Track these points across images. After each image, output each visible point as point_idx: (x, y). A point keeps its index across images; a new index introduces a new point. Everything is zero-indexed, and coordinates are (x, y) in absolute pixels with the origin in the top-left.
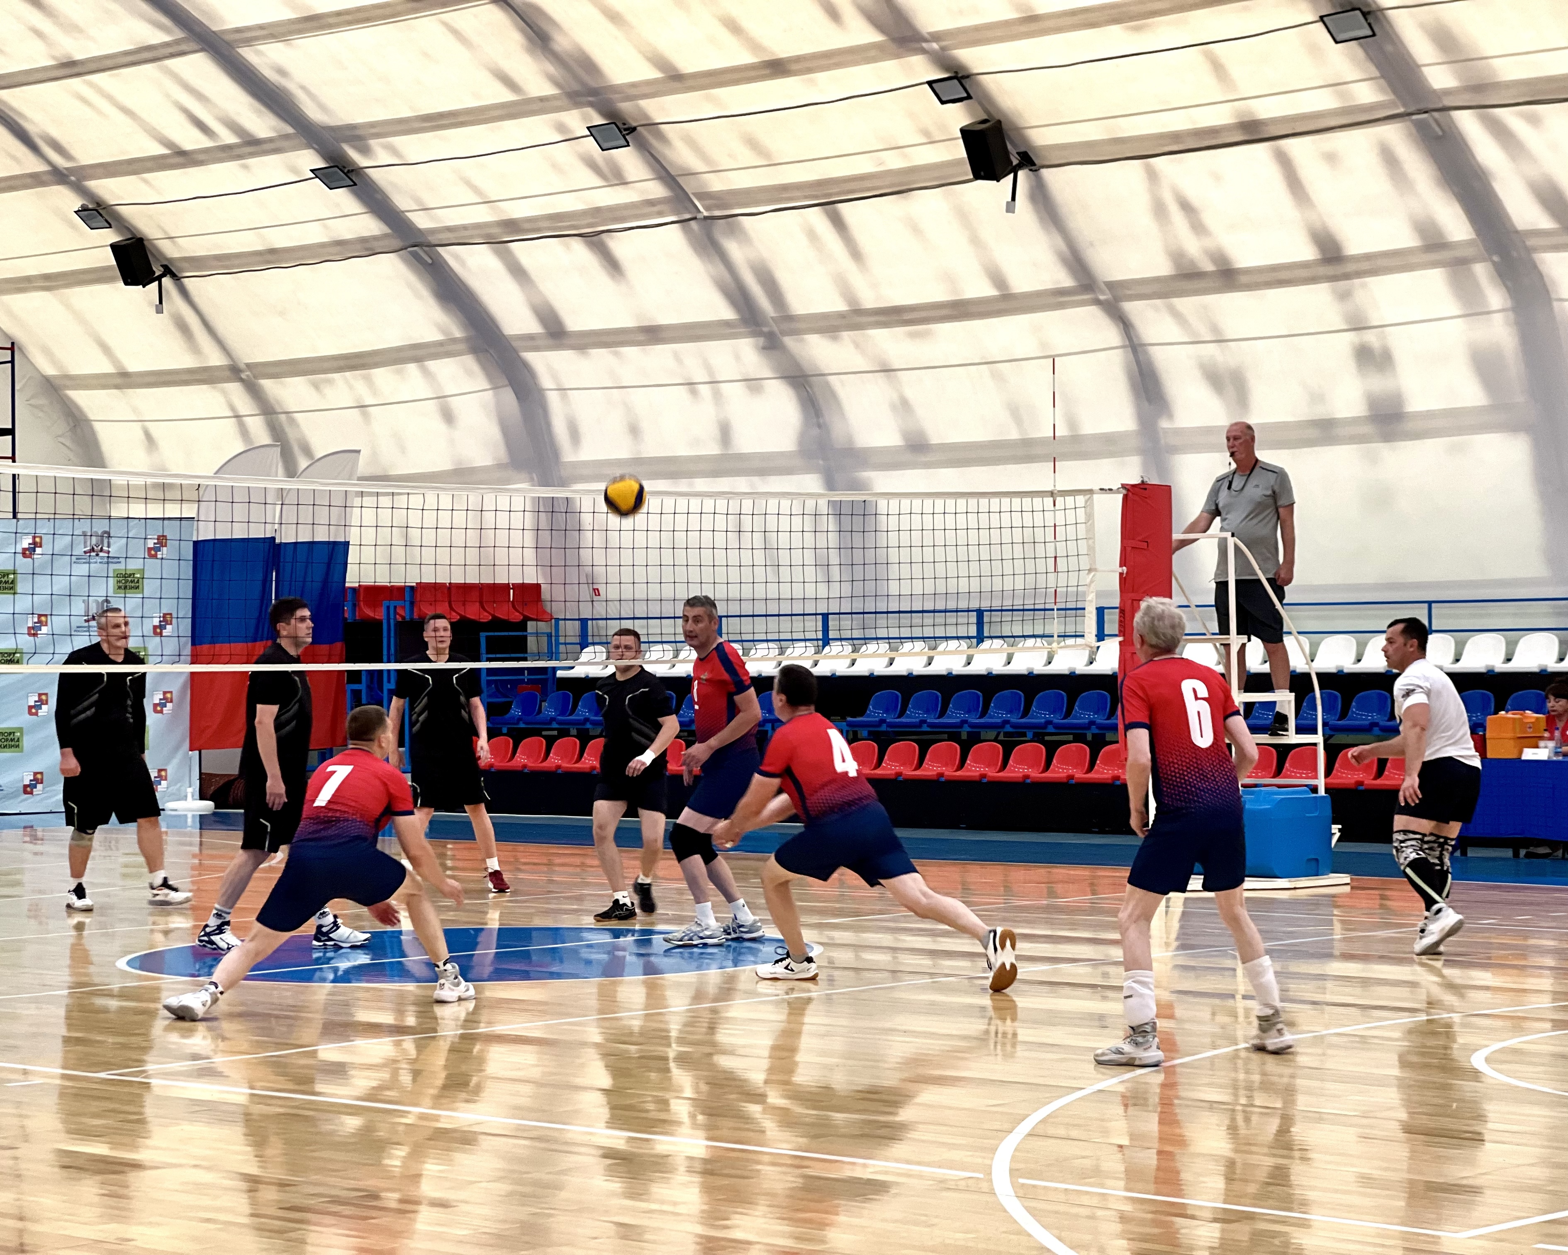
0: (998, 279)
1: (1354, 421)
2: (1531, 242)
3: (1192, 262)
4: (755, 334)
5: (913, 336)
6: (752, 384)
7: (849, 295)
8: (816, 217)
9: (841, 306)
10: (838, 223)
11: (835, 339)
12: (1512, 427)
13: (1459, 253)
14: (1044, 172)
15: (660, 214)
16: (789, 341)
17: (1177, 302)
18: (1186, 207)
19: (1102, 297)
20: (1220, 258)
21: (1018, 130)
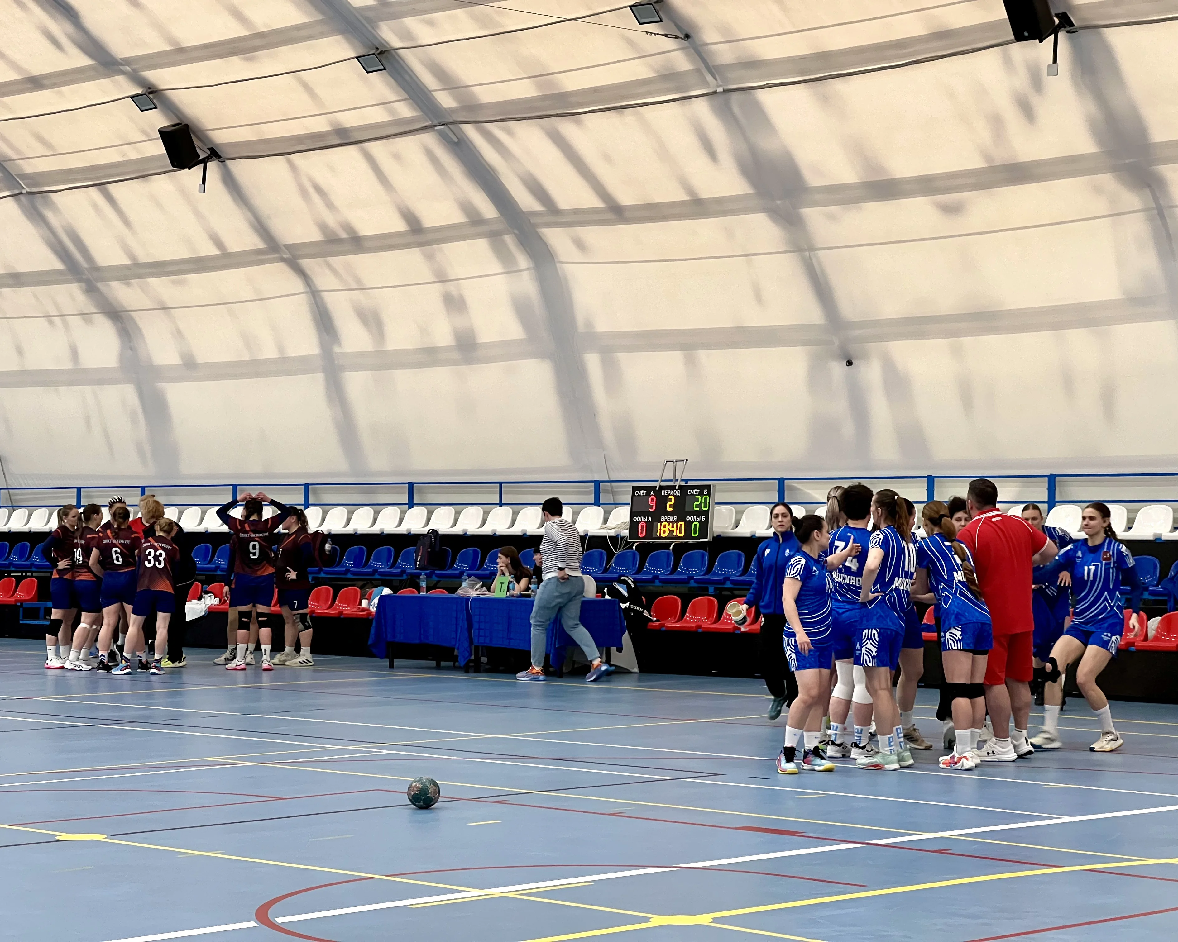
0: (218, 243)
1: (447, 349)
2: (534, 221)
3: (333, 232)
4: (79, 280)
5: (177, 283)
6: (86, 316)
7: (129, 253)
8: (93, 194)
9: (126, 260)
10: (110, 199)
11: (128, 285)
12: (540, 355)
13: (494, 228)
14: (228, 162)
16: (100, 286)
17: (331, 260)
18: (318, 189)
19: (285, 256)
20: (349, 228)
21: (203, 131)
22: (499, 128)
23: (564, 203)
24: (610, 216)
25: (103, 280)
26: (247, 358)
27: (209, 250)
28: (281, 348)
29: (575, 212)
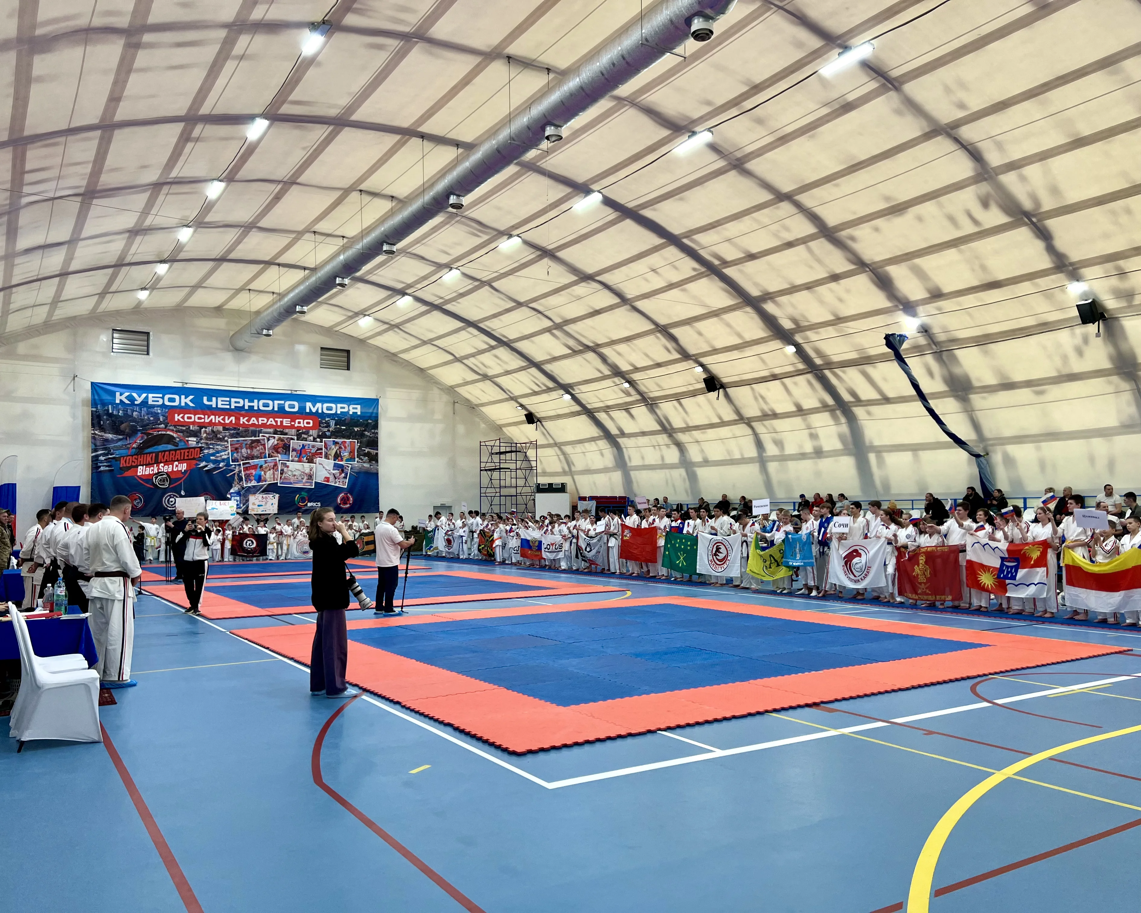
0: (720, 418)
1: (810, 453)
2: (850, 404)
3: (766, 412)
4: (666, 433)
5: (702, 433)
6: (667, 445)
7: (686, 423)
8: (675, 402)
9: (685, 426)
10: (681, 404)
11: (685, 434)
12: (849, 454)
13: (832, 408)
14: (727, 389)
15: (640, 403)
16: (674, 435)
17: (764, 422)
18: (762, 398)
19: (746, 422)
20: (773, 410)
21: (719, 379)
22: (841, 371)
23: (863, 397)
24: (883, 402)
25: (675, 433)
26: (728, 458)
27: (716, 420)
28: (742, 455)
29: (868, 401)
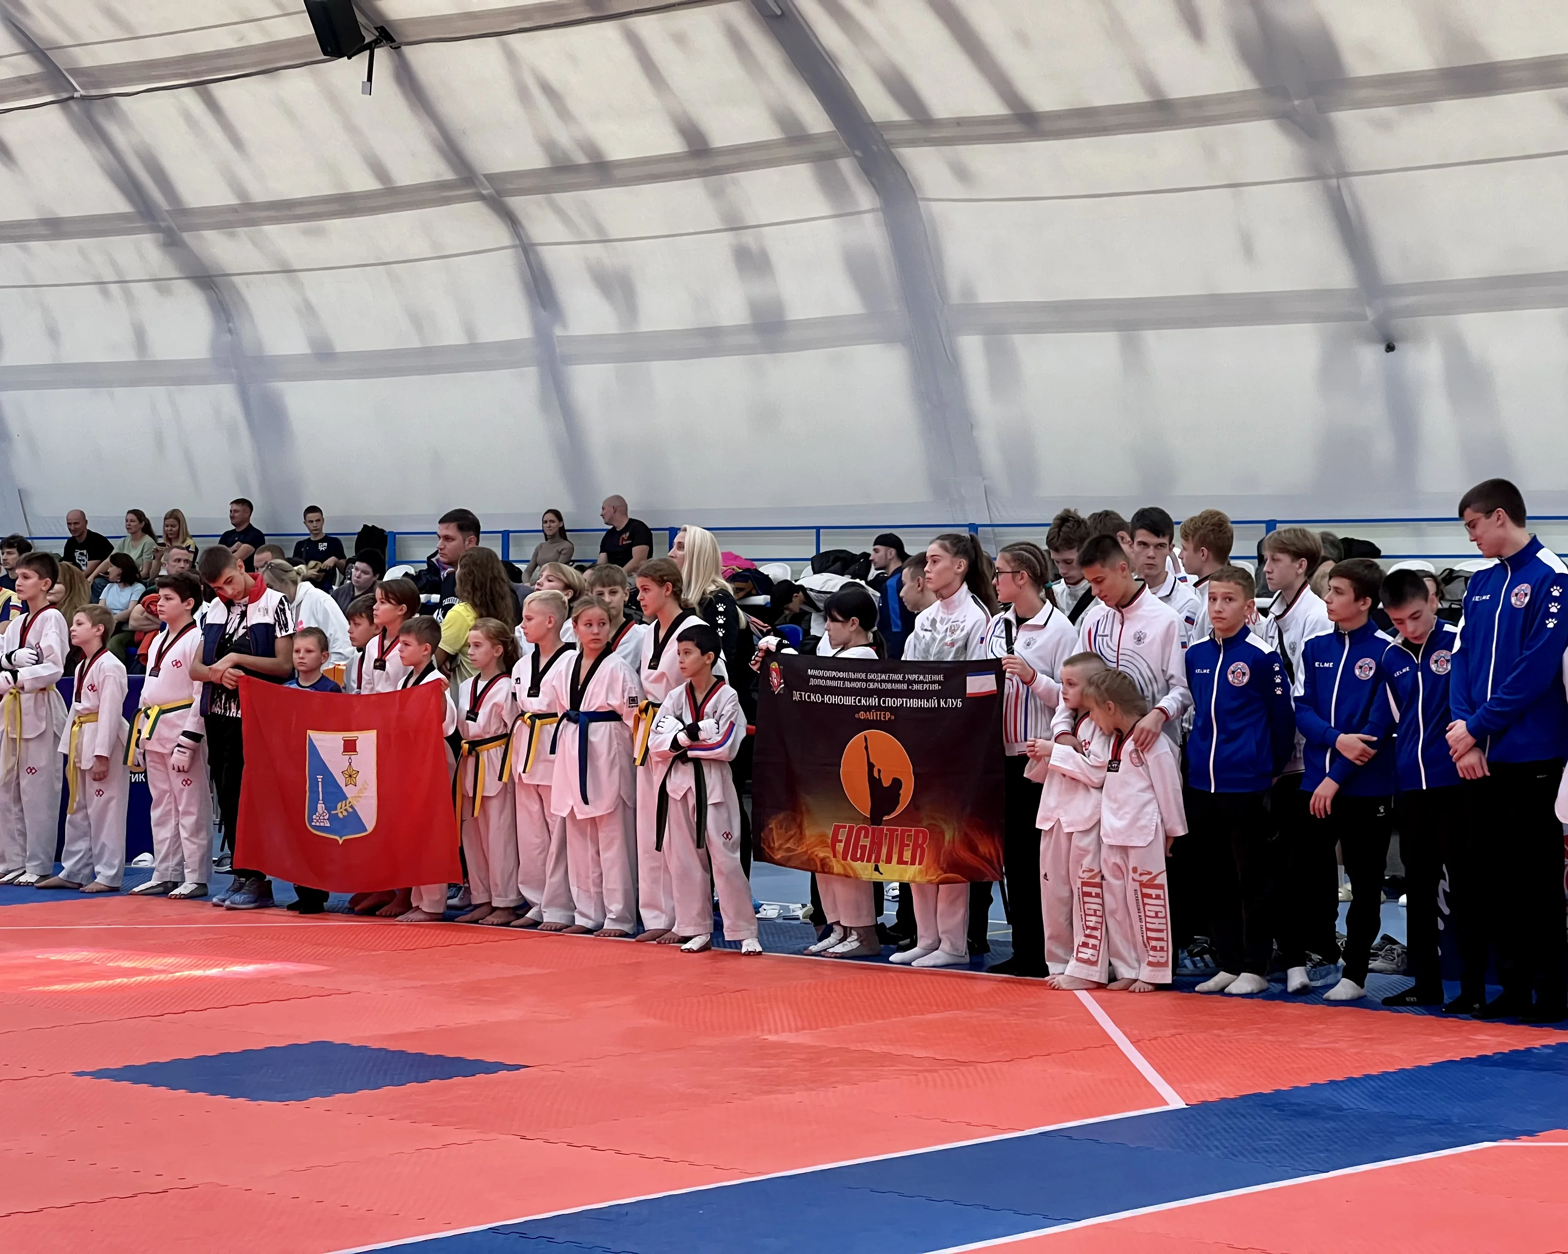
0: (379, 170)
1: (737, 330)
2: (889, 136)
3: (566, 155)
4: (155, 229)
5: (306, 232)
6: (159, 282)
7: (237, 187)
8: (189, 97)
9: (232, 200)
10: (213, 106)
11: (232, 235)
12: (886, 338)
13: (823, 147)
14: (407, 50)
15: (38, 93)
16: (187, 237)
17: (558, 197)
18: (548, 90)
19: (484, 192)
20: (592, 150)
23: (942, 107)
24: (1015, 128)
25: (192, 228)
26: (413, 344)
27: (364, 182)
28: (470, 331)
